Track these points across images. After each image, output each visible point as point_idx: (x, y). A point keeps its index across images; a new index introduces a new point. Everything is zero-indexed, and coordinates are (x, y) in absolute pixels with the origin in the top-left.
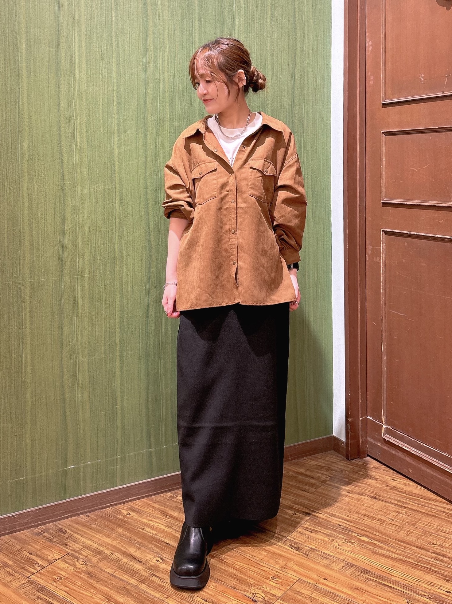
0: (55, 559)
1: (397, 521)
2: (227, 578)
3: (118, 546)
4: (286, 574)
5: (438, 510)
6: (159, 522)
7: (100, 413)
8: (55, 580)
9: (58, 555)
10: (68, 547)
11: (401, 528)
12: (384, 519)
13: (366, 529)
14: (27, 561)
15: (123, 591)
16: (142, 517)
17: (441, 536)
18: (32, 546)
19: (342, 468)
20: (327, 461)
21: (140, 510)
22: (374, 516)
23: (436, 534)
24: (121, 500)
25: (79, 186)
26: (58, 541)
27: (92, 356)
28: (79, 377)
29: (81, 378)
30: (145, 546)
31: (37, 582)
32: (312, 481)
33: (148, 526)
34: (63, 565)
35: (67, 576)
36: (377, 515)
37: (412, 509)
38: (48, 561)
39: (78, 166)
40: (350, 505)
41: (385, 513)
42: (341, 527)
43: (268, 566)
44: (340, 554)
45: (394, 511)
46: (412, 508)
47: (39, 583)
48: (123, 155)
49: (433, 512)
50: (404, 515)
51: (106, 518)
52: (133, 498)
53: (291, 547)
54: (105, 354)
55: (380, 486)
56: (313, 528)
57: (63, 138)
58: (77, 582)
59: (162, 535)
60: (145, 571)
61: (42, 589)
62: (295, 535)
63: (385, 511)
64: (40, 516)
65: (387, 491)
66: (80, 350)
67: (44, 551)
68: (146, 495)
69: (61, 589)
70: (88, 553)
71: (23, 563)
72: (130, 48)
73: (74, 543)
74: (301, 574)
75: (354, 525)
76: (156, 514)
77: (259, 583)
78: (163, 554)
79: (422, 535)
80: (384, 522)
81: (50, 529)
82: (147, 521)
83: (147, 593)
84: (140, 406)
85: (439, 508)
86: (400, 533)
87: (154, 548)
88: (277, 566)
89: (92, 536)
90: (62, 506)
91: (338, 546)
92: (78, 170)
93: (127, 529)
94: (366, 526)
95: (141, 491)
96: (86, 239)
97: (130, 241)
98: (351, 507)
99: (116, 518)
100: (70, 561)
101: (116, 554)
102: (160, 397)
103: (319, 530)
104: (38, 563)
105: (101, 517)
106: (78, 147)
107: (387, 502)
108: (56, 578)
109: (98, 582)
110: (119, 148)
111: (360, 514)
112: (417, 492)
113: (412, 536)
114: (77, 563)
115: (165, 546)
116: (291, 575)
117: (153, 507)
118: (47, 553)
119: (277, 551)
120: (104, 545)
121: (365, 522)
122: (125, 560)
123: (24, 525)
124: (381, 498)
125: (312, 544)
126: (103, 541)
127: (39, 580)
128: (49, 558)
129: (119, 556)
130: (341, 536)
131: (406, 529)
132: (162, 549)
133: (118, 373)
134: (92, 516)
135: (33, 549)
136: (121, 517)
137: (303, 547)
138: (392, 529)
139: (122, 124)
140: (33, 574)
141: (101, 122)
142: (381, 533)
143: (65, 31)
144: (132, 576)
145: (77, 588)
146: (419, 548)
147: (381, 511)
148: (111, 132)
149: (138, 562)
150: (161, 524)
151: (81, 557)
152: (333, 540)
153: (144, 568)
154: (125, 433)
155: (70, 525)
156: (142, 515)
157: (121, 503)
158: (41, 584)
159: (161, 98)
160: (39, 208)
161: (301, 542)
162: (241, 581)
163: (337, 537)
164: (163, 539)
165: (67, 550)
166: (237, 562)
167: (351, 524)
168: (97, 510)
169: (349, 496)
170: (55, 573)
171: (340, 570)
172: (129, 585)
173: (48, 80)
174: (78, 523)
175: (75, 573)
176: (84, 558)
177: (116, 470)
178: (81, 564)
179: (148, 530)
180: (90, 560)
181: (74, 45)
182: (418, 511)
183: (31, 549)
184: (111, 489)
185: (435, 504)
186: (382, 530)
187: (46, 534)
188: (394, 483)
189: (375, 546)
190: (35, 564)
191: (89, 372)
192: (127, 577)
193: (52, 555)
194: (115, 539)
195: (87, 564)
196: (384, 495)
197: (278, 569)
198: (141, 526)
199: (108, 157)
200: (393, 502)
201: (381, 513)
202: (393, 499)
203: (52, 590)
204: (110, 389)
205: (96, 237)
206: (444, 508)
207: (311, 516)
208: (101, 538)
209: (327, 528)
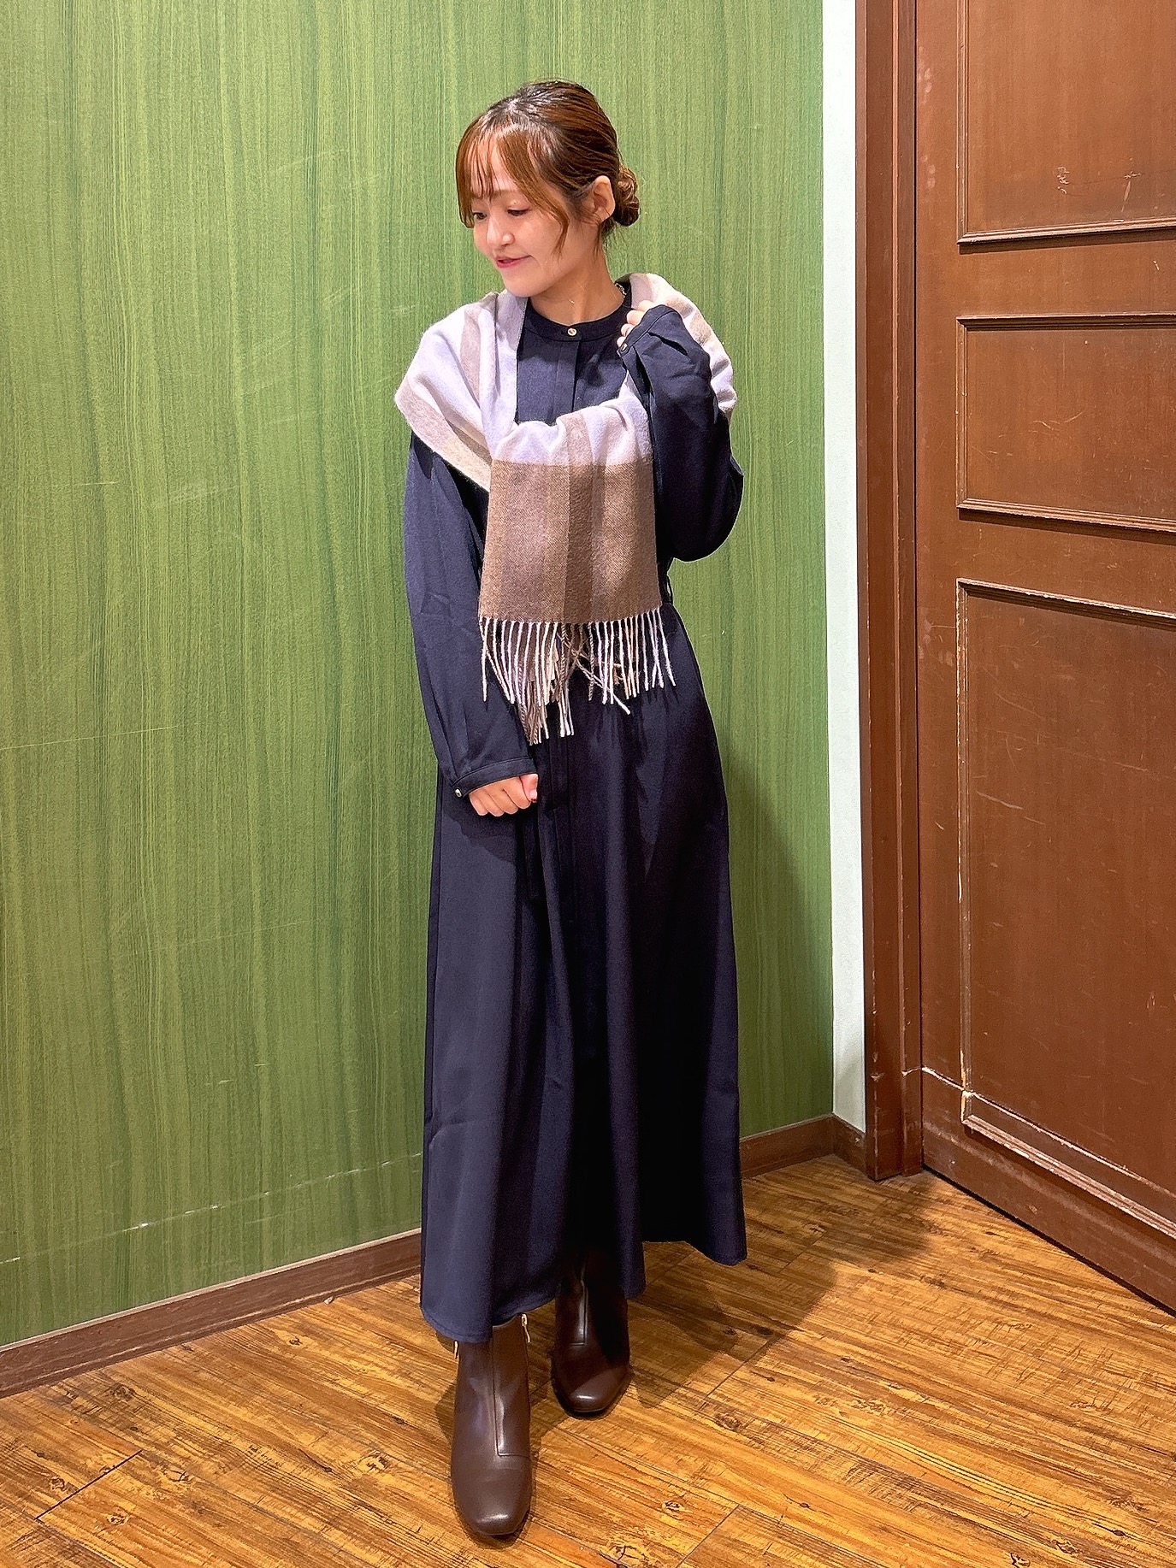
0: (105, 1468)
1: (993, 1345)
2: (553, 1507)
3: (271, 1428)
4: (704, 1494)
5: (1101, 1313)
6: (377, 1361)
7: (215, 1084)
8: (107, 1525)
9: (111, 1456)
10: (139, 1434)
11: (1004, 1362)
12: (962, 1341)
13: (912, 1368)
14: (31, 1476)
15: (284, 1548)
16: (332, 1349)
17: (1106, 1383)
18: (43, 1435)
19: (855, 1202)
20: (815, 1184)
21: (326, 1330)
22: (936, 1332)
23: (1094, 1379)
24: (274, 1305)
25: (141, 491)
26: (110, 1418)
27: (189, 937)
28: (154, 994)
29: (160, 997)
30: (338, 1427)
31: (59, 1530)
32: (777, 1241)
33: (348, 1373)
34: (126, 1483)
35: (138, 1512)
36: (943, 1330)
37: (1034, 1312)
38: (88, 1474)
39: (136, 435)
40: (875, 1304)
41: (963, 1323)
42: (850, 1364)
43: (657, 1475)
44: (844, 1436)
45: (988, 1318)
46: (1033, 1307)
47: (66, 1533)
48: (256, 402)
49: (1088, 1319)
50: (1013, 1330)
51: (235, 1353)
52: (306, 1298)
53: (719, 1420)
54: (224, 930)
55: (953, 1251)
56: (776, 1370)
57: (93, 362)
58: (164, 1527)
59: (384, 1397)
60: (339, 1494)
61: (73, 1550)
62: (729, 1390)
63: (963, 1318)
64: (62, 1353)
65: (972, 1265)
66: (156, 925)
67: (74, 1445)
68: (342, 1288)
69: (123, 1549)
70: (190, 1449)
71: (21, 1480)
72: (268, 111)
73: (153, 1424)
74: (742, 1493)
75: (883, 1360)
76: (367, 1338)
77: (633, 1520)
78: (387, 1447)
79: (1058, 1382)
80: (960, 1348)
81: (89, 1388)
82: (344, 1361)
83: (345, 1552)
84: (319, 1063)
85: (1103, 1308)
86: (1002, 1378)
87: (363, 1433)
88: (682, 1474)
89: (202, 1404)
90: (119, 1327)
91: (839, 1416)
92: (137, 446)
93: (290, 1382)
94: (913, 1360)
95: (325, 1281)
96: (163, 632)
97: (282, 632)
98: (877, 1309)
99: (263, 1353)
100: (143, 1473)
101: (265, 1449)
102: (372, 1035)
103: (790, 1374)
104: (62, 1480)
105: (223, 1351)
106: (135, 386)
107: (971, 1294)
108: (110, 1517)
109: (219, 1525)
110: (245, 385)
111: (900, 1327)
112: (1048, 1264)
113: (1031, 1384)
114: (164, 1478)
115: (393, 1427)
116: (716, 1495)
117: (360, 1321)
118: (84, 1451)
119: (682, 1432)
120: (233, 1426)
121: (911, 1350)
122: (288, 1467)
123: (22, 1377)
124: (954, 1283)
125: (774, 1412)
126: (231, 1415)
127: (64, 1524)
128: (90, 1464)
129: (273, 1455)
130: (849, 1389)
131: (1016, 1366)
132: (386, 1435)
133: (259, 979)
134: (200, 1349)
135: (49, 1443)
136: (275, 1350)
137: (750, 1419)
138: (979, 1367)
139: (253, 320)
140: (50, 1509)
141: (196, 315)
142: (953, 1378)
143: (89, 68)
144: (306, 1509)
145: (165, 1543)
146: (1049, 1416)
147: (955, 1318)
148: (223, 342)
149: (320, 1470)
150: (381, 1367)
151: (174, 1460)
152: (827, 1400)
153: (336, 1487)
154: (280, 1132)
155: (141, 1375)
156: (329, 1343)
157: (274, 1313)
158: (69, 1535)
159: (357, 242)
160: (34, 553)
161: (743, 1409)
162: (587, 1514)
163: (837, 1393)
164: (384, 1407)
165: (136, 1443)
166: (578, 1465)
167: (874, 1355)
168: (213, 1331)
169: (872, 1280)
170: (106, 1507)
171: (844, 1479)
172: (299, 1534)
173: (48, 207)
174: (163, 1370)
175: (159, 1504)
176: (181, 1463)
177: (261, 1227)
178: (174, 1481)
179: (347, 1383)
180: (196, 1469)
181: (116, 105)
182: (1050, 1317)
183: (41, 1441)
184: (249, 1278)
185: (1094, 1295)
186: (955, 1370)
187: (79, 1401)
188: (991, 1242)
189: (935, 1414)
190: (54, 1482)
191: (181, 979)
192: (293, 1512)
193: (96, 1458)
194: (260, 1411)
195: (190, 1478)
196: (963, 1275)
197: (684, 1482)
198: (329, 1375)
199: (217, 406)
200: (985, 1292)
201: (955, 1324)
202: (986, 1286)
203: (100, 1550)
204: (238, 1020)
205: (190, 624)
206: (1117, 1306)
207: (773, 1335)
208: (226, 1409)
209: (814, 1368)
